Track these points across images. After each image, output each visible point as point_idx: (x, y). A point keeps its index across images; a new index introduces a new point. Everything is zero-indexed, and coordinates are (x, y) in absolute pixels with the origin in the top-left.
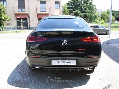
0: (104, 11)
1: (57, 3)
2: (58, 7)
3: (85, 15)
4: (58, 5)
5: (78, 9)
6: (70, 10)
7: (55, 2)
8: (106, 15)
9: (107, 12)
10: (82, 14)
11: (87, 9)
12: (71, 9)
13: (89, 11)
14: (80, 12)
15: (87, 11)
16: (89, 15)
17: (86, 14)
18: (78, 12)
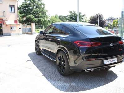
0: (53, 16)
1: (12, 6)
2: (13, 11)
3: (39, 20)
4: (13, 8)
5: (31, 14)
6: (22, 14)
7: (10, 5)
8: (55, 20)
9: (55, 17)
10: (36, 19)
11: (40, 14)
12: (24, 14)
13: (42, 16)
14: (34, 17)
15: (40, 16)
16: (42, 20)
17: (40, 18)
18: (32, 17)
